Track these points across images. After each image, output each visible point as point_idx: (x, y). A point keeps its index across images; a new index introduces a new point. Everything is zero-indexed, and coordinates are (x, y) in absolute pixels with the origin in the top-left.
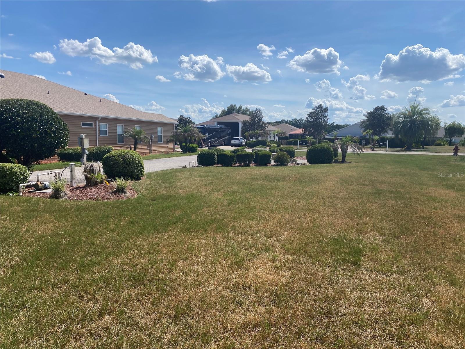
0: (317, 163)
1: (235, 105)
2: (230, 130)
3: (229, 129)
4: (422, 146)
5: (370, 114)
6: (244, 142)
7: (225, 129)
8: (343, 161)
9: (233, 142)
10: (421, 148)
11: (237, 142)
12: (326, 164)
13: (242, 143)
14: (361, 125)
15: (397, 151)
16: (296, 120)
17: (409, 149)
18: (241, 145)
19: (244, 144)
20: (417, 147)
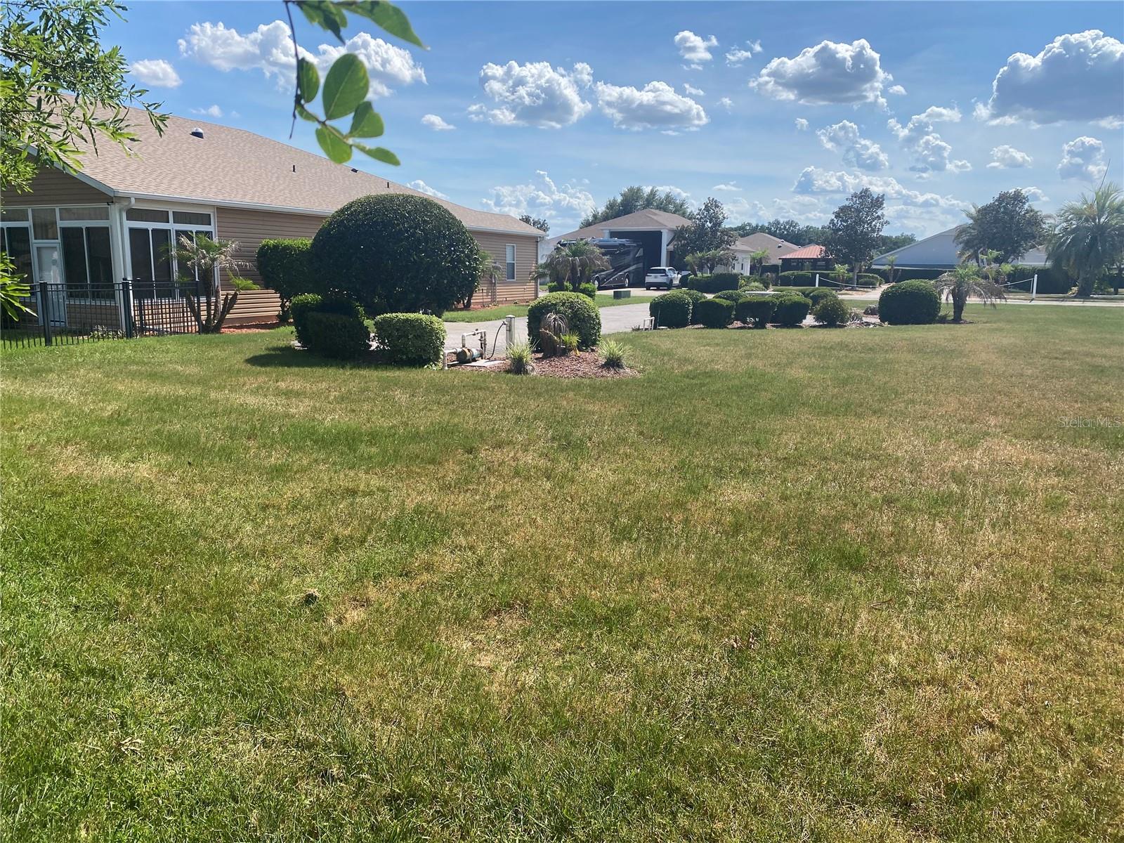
0: (907, 323)
1: (639, 189)
2: (641, 249)
3: (639, 247)
4: (1112, 290)
5: (984, 211)
6: (676, 277)
7: (629, 246)
8: (957, 319)
9: (650, 278)
10: (1109, 293)
11: (659, 279)
12: (935, 325)
13: (671, 281)
14: (958, 237)
15: (1057, 299)
16: (778, 223)
17: (1084, 294)
18: (668, 286)
19: (676, 282)
20: (1101, 290)
